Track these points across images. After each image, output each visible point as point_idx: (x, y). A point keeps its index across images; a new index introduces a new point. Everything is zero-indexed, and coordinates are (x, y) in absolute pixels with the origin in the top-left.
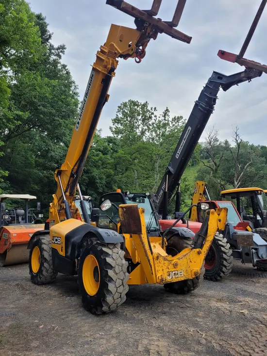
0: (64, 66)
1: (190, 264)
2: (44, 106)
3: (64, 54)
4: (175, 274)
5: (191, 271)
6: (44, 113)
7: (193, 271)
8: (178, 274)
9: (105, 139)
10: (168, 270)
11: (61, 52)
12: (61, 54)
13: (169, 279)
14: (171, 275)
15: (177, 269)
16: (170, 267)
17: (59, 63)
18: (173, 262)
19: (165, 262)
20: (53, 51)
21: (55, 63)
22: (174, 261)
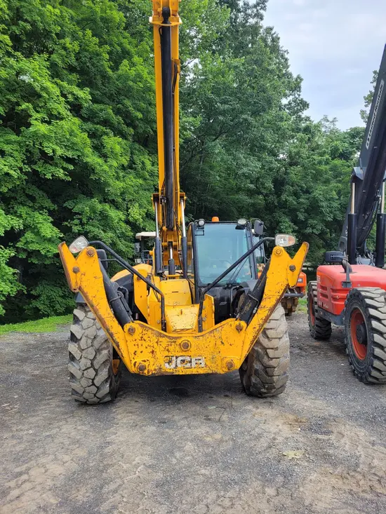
0: (269, 30)
1: (221, 347)
2: (224, 102)
3: (265, 10)
4: (183, 361)
5: (222, 360)
6: (223, 113)
7: (226, 360)
8: (190, 362)
9: (347, 133)
10: (167, 353)
11: (262, 8)
12: (262, 11)
13: (168, 369)
14: (174, 362)
15: (190, 354)
16: (171, 348)
17: (261, 27)
18: (179, 341)
19: (161, 339)
20: (249, 12)
21: (255, 29)
22: (183, 339)
